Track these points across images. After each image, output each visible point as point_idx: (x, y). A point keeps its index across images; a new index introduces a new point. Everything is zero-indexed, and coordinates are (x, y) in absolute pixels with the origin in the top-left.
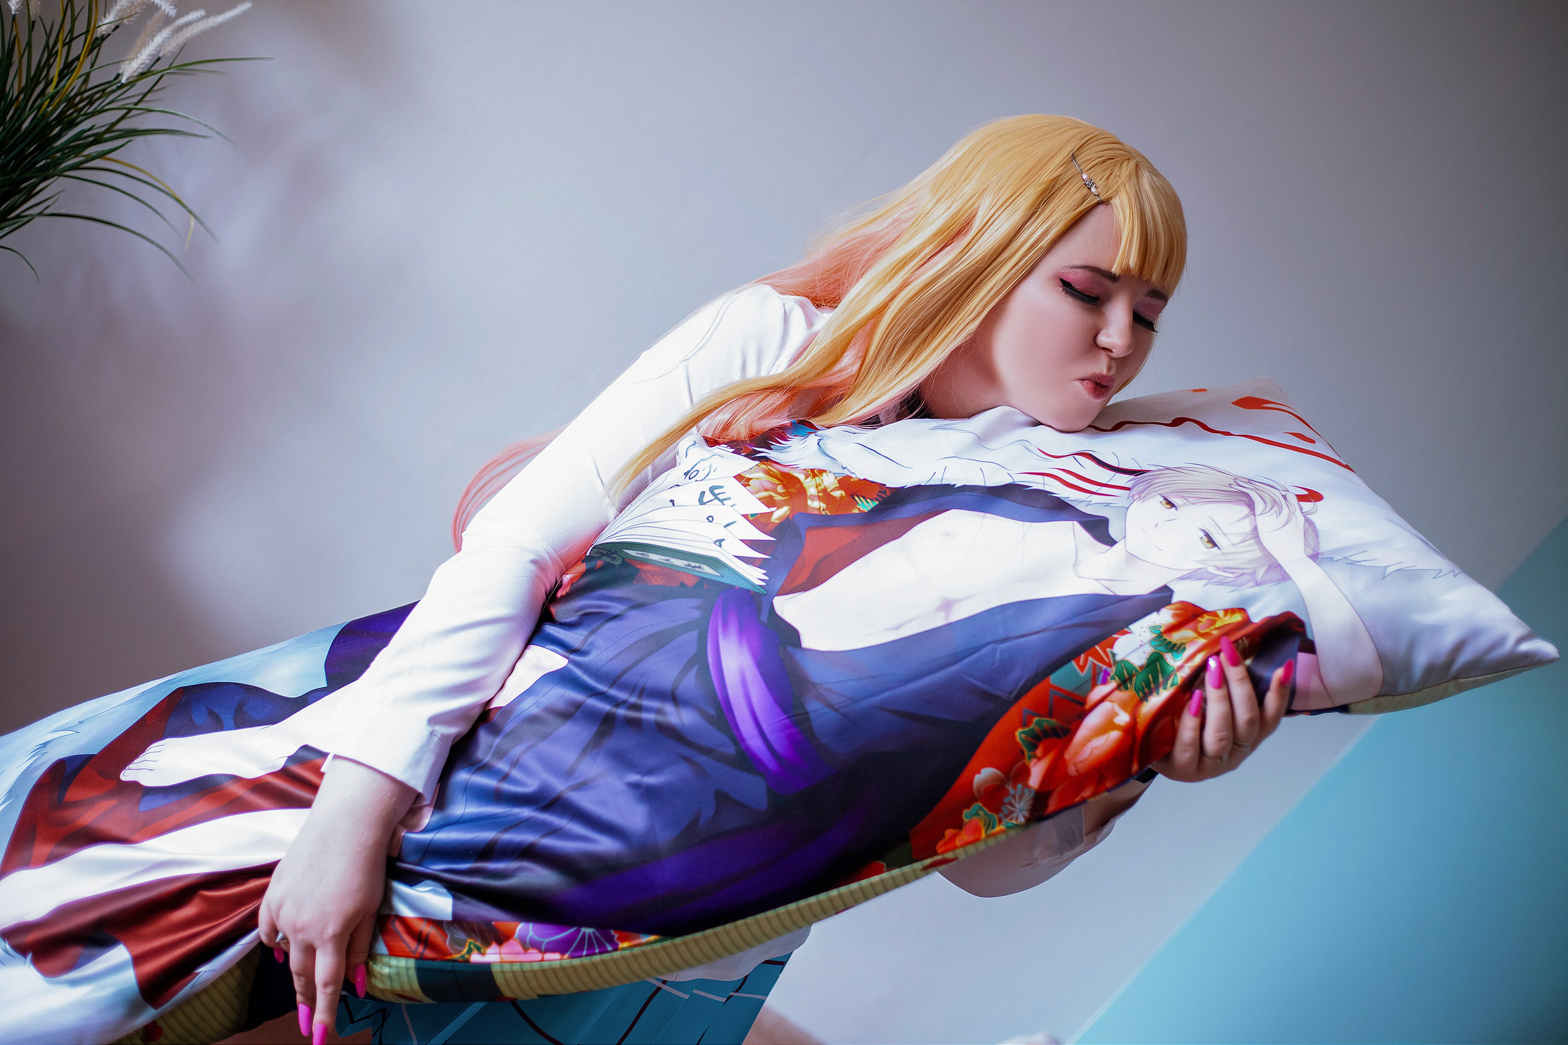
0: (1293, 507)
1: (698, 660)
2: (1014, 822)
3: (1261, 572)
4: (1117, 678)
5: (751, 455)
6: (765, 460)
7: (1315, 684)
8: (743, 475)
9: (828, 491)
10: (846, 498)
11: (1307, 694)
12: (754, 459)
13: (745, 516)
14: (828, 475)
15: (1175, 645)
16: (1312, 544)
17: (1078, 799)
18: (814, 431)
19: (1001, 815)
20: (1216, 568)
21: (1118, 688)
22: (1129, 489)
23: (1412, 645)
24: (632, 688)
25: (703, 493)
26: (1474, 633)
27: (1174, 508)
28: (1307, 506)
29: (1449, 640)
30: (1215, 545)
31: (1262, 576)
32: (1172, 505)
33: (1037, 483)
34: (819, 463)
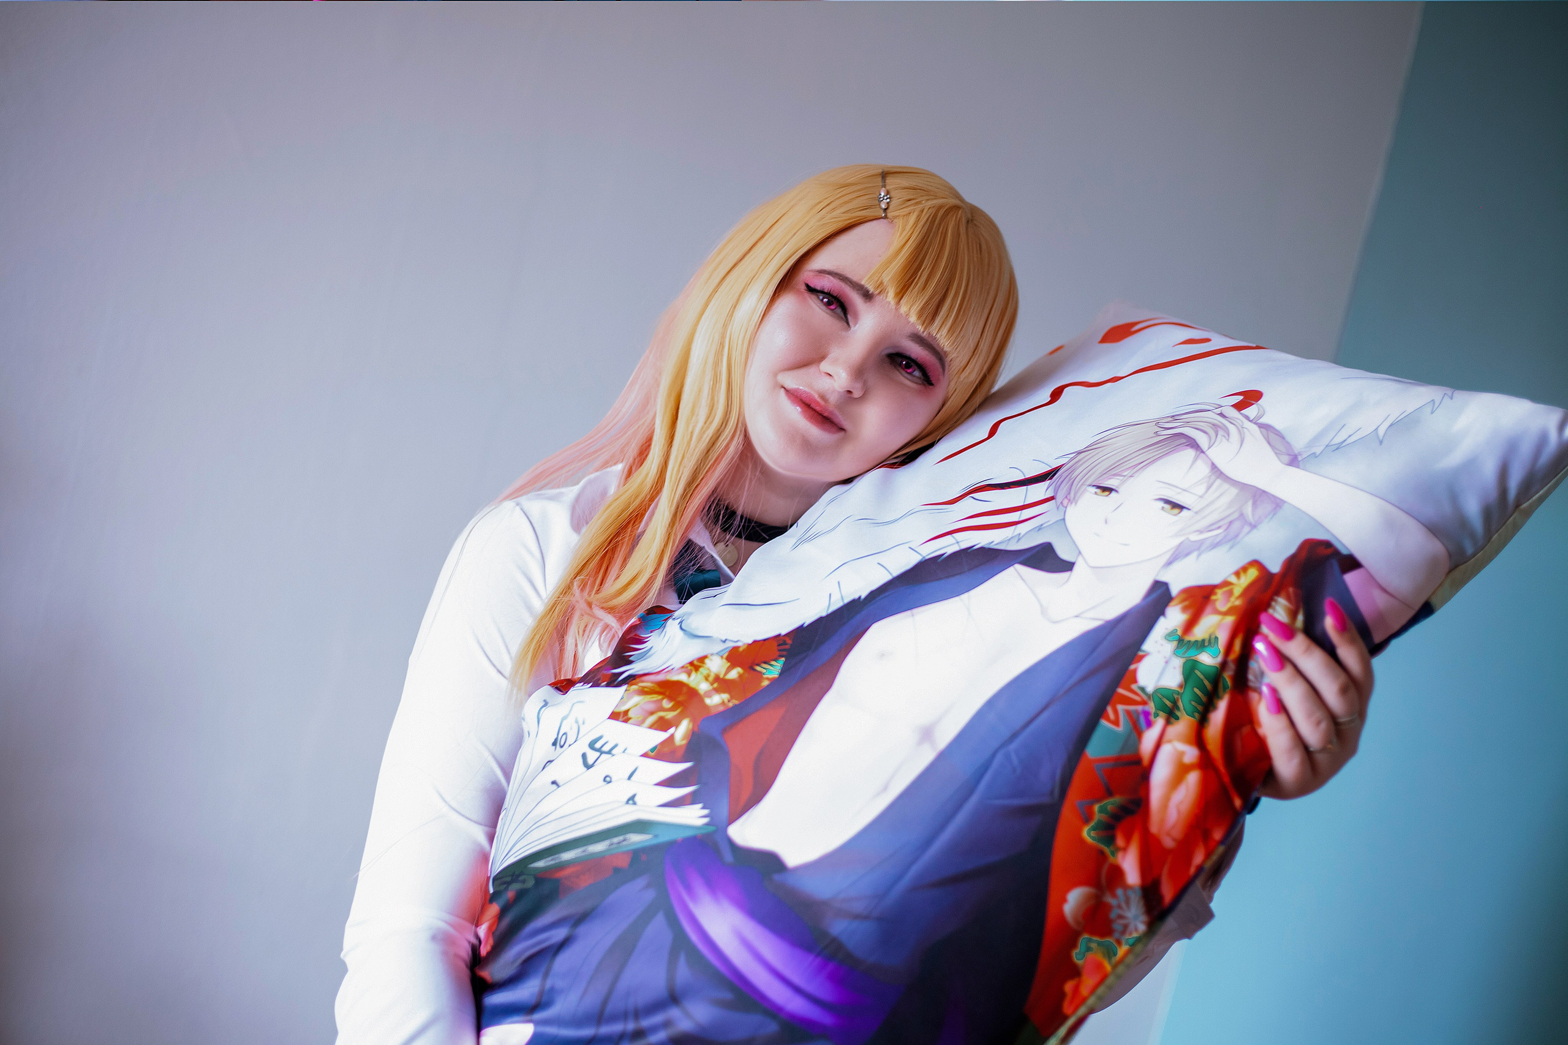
0: (1238, 421)
1: (680, 944)
2: (1135, 935)
3: (1248, 509)
4: (1161, 713)
5: (613, 682)
6: (631, 679)
7: (1381, 600)
8: (617, 710)
9: (721, 676)
10: (746, 675)
11: (1381, 617)
12: (619, 685)
13: (645, 755)
14: (711, 660)
15: (1203, 641)
16: (1283, 450)
17: (1192, 870)
18: (669, 615)
19: (1116, 935)
20: (1197, 533)
21: (1168, 722)
22: (1052, 498)
23: (1454, 498)
24: (624, 1016)
25: (584, 756)
26: (1511, 447)
27: (1113, 492)
28: (1251, 411)
29: (1489, 469)
30: (1181, 508)
31: (1253, 515)
32: (1108, 490)
33: (949, 546)
34: (693, 651)
